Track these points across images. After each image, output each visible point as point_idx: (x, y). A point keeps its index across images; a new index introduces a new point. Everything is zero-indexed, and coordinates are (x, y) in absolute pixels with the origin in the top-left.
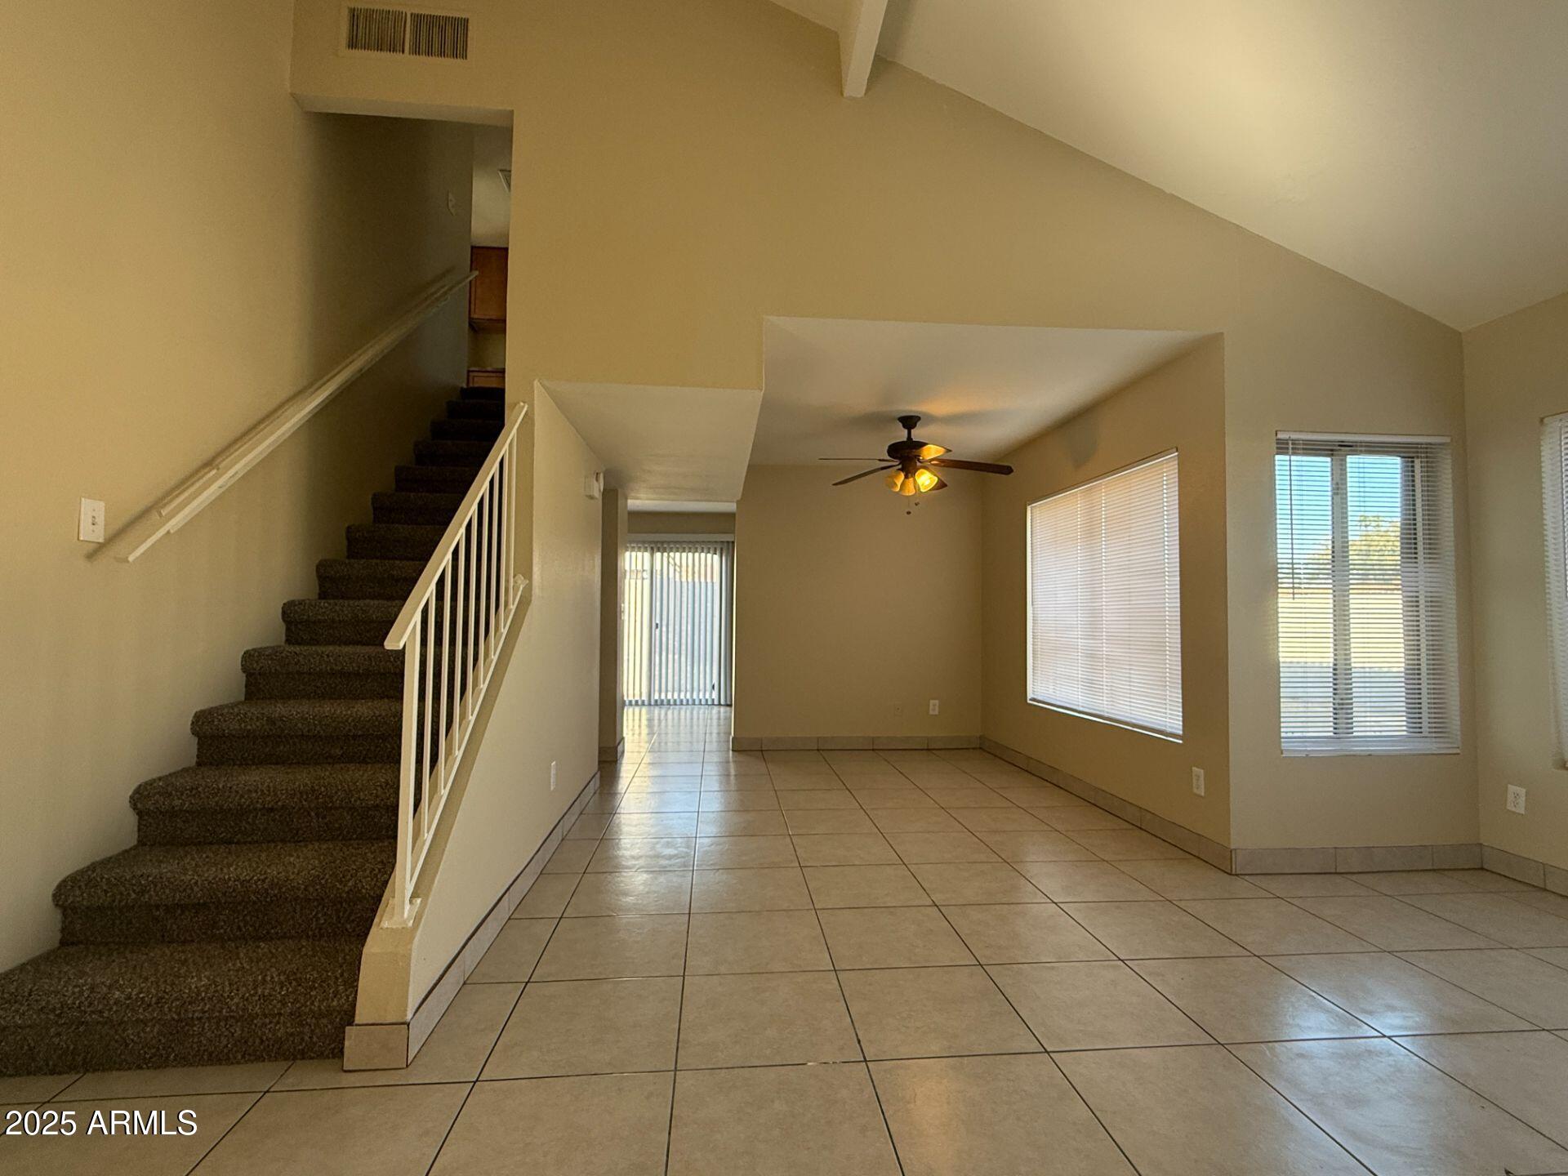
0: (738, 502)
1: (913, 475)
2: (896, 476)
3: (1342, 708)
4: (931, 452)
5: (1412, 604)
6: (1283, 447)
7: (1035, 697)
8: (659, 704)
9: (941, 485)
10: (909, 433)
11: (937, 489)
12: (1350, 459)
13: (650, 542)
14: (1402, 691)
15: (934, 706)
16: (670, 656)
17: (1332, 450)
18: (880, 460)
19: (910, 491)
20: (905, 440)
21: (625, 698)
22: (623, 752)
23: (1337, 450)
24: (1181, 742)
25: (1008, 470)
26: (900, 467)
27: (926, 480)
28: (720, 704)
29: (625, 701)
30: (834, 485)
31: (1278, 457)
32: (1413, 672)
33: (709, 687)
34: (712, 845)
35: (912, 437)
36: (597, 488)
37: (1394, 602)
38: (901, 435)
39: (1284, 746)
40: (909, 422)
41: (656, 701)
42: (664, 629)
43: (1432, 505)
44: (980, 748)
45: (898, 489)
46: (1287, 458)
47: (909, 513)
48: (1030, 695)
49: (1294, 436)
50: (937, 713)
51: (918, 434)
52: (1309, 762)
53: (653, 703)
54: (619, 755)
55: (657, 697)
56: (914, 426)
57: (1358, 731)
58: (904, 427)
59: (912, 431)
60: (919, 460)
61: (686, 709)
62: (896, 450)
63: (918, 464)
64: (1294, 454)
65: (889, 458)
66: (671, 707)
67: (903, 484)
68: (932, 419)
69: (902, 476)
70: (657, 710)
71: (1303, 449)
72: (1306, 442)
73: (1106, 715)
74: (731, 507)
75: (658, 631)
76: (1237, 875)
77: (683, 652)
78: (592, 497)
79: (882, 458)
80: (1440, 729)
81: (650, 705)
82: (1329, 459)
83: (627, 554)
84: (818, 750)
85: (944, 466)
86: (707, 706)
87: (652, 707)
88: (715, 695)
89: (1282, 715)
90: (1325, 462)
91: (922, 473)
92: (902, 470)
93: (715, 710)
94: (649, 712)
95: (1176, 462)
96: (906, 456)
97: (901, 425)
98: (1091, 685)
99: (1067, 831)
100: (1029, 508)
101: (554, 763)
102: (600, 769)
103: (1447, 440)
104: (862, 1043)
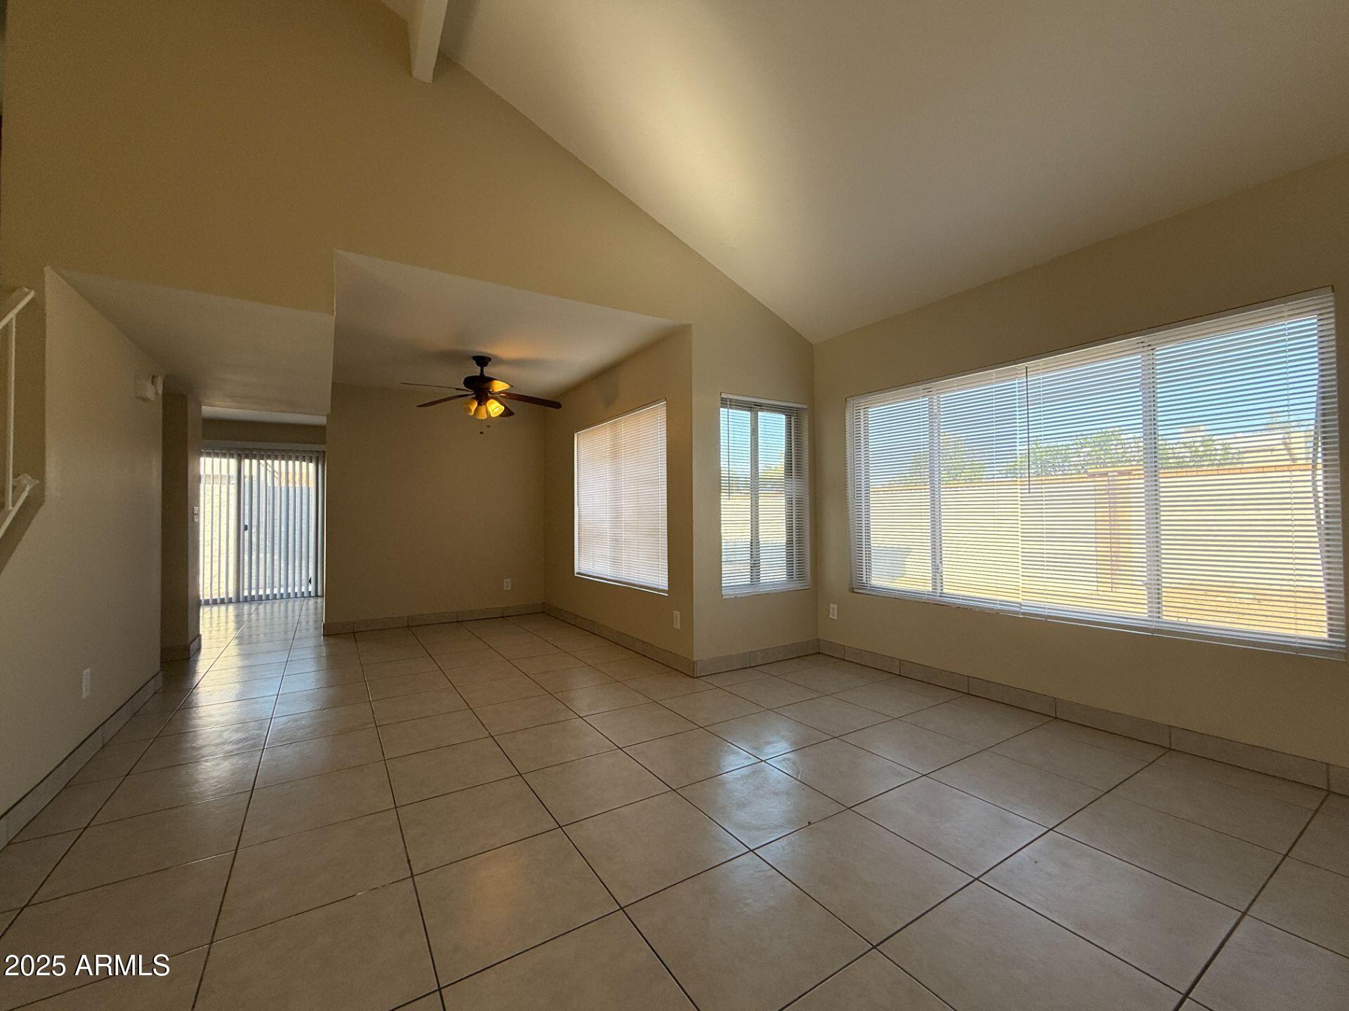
0: (328, 416)
1: (485, 404)
2: (471, 403)
3: (755, 566)
4: (499, 386)
5: (789, 502)
6: (725, 403)
7: (580, 571)
8: (250, 600)
9: (507, 413)
10: (482, 370)
11: (505, 416)
12: (760, 413)
13: (238, 449)
14: (784, 554)
15: (507, 584)
16: (262, 555)
17: (751, 407)
18: (457, 389)
19: (483, 416)
20: (478, 374)
21: (201, 598)
22: (199, 649)
23: (754, 408)
24: (667, 595)
25: (557, 405)
26: (474, 396)
27: (495, 408)
28: (317, 596)
29: (201, 601)
30: (418, 406)
31: (721, 409)
32: (789, 542)
33: (304, 582)
34: (289, 722)
35: (485, 373)
36: (153, 392)
37: (781, 501)
38: (476, 371)
39: (724, 593)
40: (482, 361)
41: (246, 597)
42: (254, 530)
43: (799, 444)
44: (543, 612)
45: (472, 413)
46: (726, 410)
47: (481, 433)
48: (576, 570)
49: (730, 396)
50: (509, 588)
51: (488, 371)
52: (737, 600)
53: (241, 599)
54: (192, 653)
55: (246, 593)
56: (486, 365)
57: (763, 579)
58: (478, 364)
59: (485, 368)
60: (490, 392)
61: (280, 603)
62: (470, 382)
63: (489, 395)
64: (731, 408)
65: (464, 388)
66: (263, 602)
67: (477, 410)
68: (500, 361)
69: (475, 405)
70: (246, 607)
71: (736, 405)
72: (737, 401)
73: (624, 580)
74: (321, 420)
75: (247, 533)
76: (697, 678)
77: (276, 551)
78: (145, 400)
79: (458, 387)
80: (801, 576)
81: (238, 601)
82: (749, 413)
83: (202, 459)
84: (408, 627)
85: (510, 398)
86: (303, 599)
87: (241, 605)
88: (311, 588)
89: (723, 573)
90: (746, 415)
91: (493, 403)
92: (476, 398)
93: (312, 601)
94: (237, 609)
95: (665, 408)
96: (479, 388)
97: (474, 362)
98: (615, 561)
99: (596, 664)
100: (576, 435)
101: (88, 670)
102: (162, 668)
103: (806, 407)
104: (411, 863)
